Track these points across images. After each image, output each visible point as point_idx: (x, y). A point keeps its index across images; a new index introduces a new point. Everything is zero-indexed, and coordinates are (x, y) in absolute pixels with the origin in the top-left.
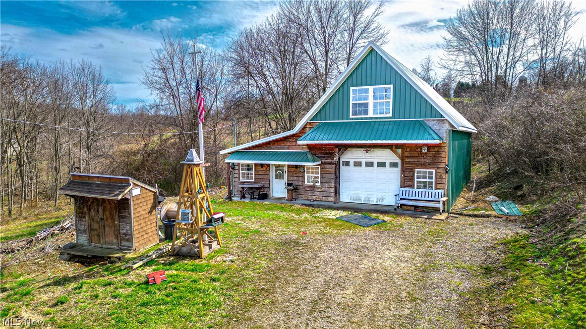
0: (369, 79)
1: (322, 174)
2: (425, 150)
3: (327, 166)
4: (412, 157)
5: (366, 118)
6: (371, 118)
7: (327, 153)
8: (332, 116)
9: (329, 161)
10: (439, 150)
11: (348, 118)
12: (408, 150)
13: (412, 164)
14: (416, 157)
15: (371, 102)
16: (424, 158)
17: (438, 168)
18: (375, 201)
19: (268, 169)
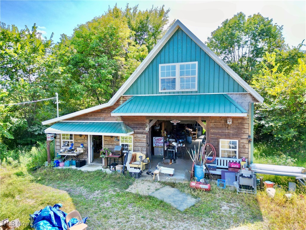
0: (175, 57)
1: (134, 143)
2: (229, 122)
3: (140, 136)
4: (217, 128)
5: (174, 93)
6: (178, 92)
7: (138, 124)
8: (143, 90)
9: (141, 131)
10: (242, 122)
11: (157, 92)
12: (213, 121)
13: (216, 134)
14: (221, 128)
15: (178, 77)
16: (228, 129)
17: (242, 139)
19: (86, 139)
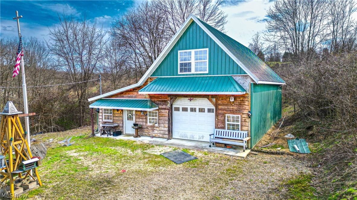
0: (191, 45)
1: (159, 117)
2: (232, 100)
3: (163, 111)
4: (223, 105)
5: (190, 75)
6: (193, 74)
7: (162, 101)
8: (166, 73)
9: (164, 107)
10: (243, 100)
11: (177, 74)
12: (220, 99)
13: (223, 110)
14: (226, 105)
15: (193, 61)
16: (232, 106)
17: (243, 114)
18: (198, 138)
19: (122, 113)
